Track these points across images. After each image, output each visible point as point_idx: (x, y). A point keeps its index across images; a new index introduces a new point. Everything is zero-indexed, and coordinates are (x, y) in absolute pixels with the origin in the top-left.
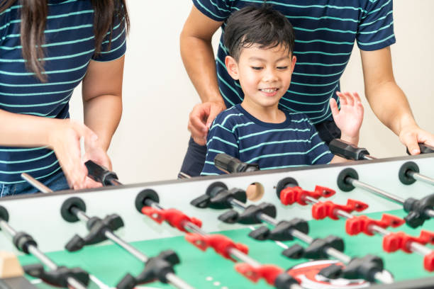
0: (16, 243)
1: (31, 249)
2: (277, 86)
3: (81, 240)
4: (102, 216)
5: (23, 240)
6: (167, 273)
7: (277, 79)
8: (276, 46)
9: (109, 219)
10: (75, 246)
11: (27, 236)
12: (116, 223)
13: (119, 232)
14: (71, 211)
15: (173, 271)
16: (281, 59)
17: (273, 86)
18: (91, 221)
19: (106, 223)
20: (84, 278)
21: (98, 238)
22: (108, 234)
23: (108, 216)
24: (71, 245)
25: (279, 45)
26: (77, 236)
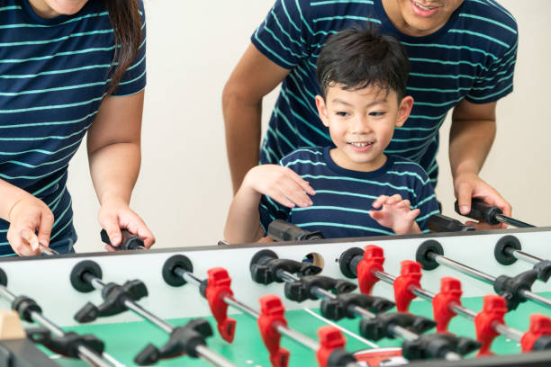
0: (17, 308)
1: (35, 315)
3: (94, 308)
4: (121, 282)
5: (24, 305)
6: (197, 344)
9: (129, 286)
10: (87, 316)
11: (28, 300)
12: (138, 291)
13: (142, 302)
14: (84, 277)
15: (204, 344)
18: (107, 290)
19: (126, 289)
20: (98, 347)
21: (115, 308)
22: (128, 304)
23: (128, 282)
24: (81, 316)
26: (89, 303)
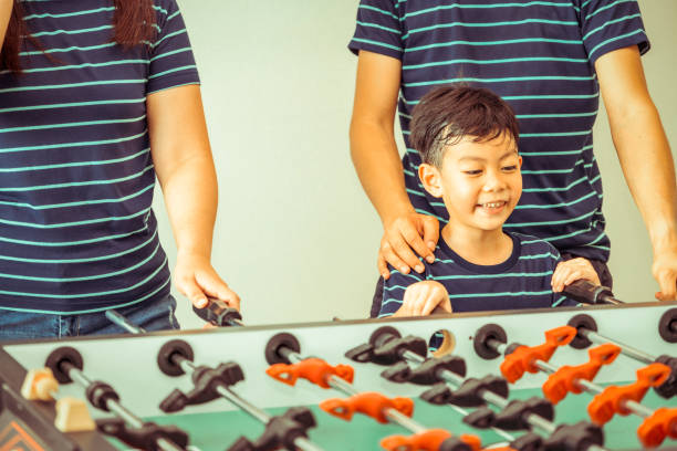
0: (90, 396)
1: (111, 403)
2: (504, 196)
3: (182, 396)
4: (214, 365)
5: (99, 392)
6: (297, 436)
7: (504, 186)
8: (498, 135)
9: (222, 369)
10: (173, 404)
11: (102, 385)
12: (232, 375)
13: (238, 387)
14: (172, 359)
15: (304, 435)
16: (507, 155)
17: (499, 197)
18: (197, 373)
19: (219, 373)
20: (180, 439)
21: (207, 395)
22: (221, 389)
23: (222, 365)
24: (165, 404)
25: (502, 135)
26: (177, 390)
